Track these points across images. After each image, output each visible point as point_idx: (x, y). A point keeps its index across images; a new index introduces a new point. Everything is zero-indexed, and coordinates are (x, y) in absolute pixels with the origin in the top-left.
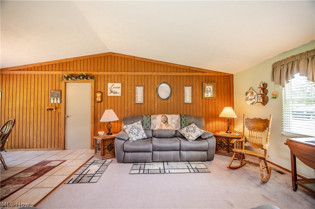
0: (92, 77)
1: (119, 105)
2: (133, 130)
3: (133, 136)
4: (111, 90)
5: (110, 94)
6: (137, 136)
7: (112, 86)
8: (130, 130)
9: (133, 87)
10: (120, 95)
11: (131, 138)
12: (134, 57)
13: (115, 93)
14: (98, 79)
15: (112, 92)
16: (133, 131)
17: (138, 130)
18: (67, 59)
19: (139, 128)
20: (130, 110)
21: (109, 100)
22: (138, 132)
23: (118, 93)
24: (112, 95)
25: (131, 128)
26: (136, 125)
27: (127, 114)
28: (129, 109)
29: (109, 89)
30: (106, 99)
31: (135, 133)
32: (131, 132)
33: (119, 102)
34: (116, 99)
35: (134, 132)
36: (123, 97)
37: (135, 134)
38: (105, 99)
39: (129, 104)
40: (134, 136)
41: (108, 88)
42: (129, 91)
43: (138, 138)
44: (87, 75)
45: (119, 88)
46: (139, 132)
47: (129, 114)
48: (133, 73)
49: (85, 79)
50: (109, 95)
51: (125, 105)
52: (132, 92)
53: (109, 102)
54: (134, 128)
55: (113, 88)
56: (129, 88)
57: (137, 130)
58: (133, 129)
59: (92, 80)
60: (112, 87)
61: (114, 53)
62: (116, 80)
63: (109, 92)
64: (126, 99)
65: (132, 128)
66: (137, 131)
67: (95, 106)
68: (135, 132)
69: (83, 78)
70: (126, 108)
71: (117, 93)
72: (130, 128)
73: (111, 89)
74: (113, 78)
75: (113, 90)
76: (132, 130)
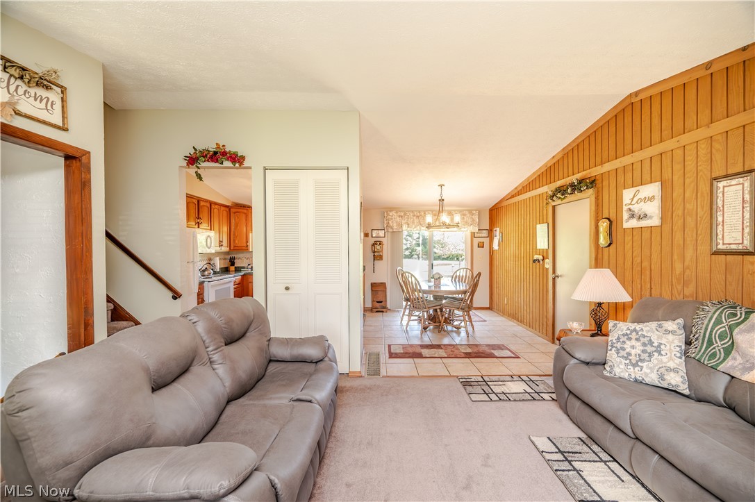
0: (592, 183)
1: (655, 258)
2: (628, 342)
3: (618, 359)
4: (630, 210)
5: (627, 221)
6: (635, 365)
7: (634, 197)
8: (618, 338)
9: (704, 187)
10: (655, 221)
11: (610, 364)
12: (708, 65)
13: (640, 218)
14: (604, 184)
15: (633, 216)
16: (625, 346)
17: (649, 349)
18: (553, 157)
19: (655, 344)
20: (694, 274)
21: (628, 238)
22: (645, 356)
23: (651, 217)
24: (634, 223)
25: (623, 335)
26: (648, 331)
27: (680, 288)
28: (688, 272)
29: (625, 208)
30: (620, 237)
31: (629, 354)
32: (619, 345)
33: (656, 247)
34: (646, 235)
35: (628, 350)
36: (667, 228)
37: (626, 358)
38: (618, 237)
39: (689, 253)
40: (621, 362)
41: (624, 204)
42: (688, 206)
43: (635, 373)
44: (580, 182)
45: (652, 199)
46: (647, 358)
47: (690, 290)
48: (703, 133)
49: (576, 192)
50: (626, 225)
51: (675, 257)
52: (702, 207)
53: (628, 246)
54: (634, 336)
55: (637, 202)
56: (687, 194)
57: (642, 348)
58: (630, 339)
59: (591, 191)
60: (632, 199)
61: (637, 94)
62: (646, 177)
63: (626, 216)
64: (678, 237)
65: (627, 334)
66: (639, 352)
67: (599, 258)
68: (633, 352)
69: (573, 191)
70: (678, 267)
71: (645, 216)
72: (620, 333)
73: (630, 206)
74: (637, 174)
75: (636, 208)
76: (624, 342)
